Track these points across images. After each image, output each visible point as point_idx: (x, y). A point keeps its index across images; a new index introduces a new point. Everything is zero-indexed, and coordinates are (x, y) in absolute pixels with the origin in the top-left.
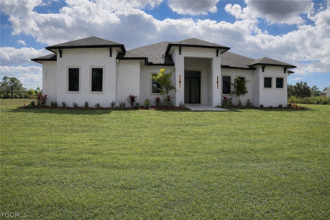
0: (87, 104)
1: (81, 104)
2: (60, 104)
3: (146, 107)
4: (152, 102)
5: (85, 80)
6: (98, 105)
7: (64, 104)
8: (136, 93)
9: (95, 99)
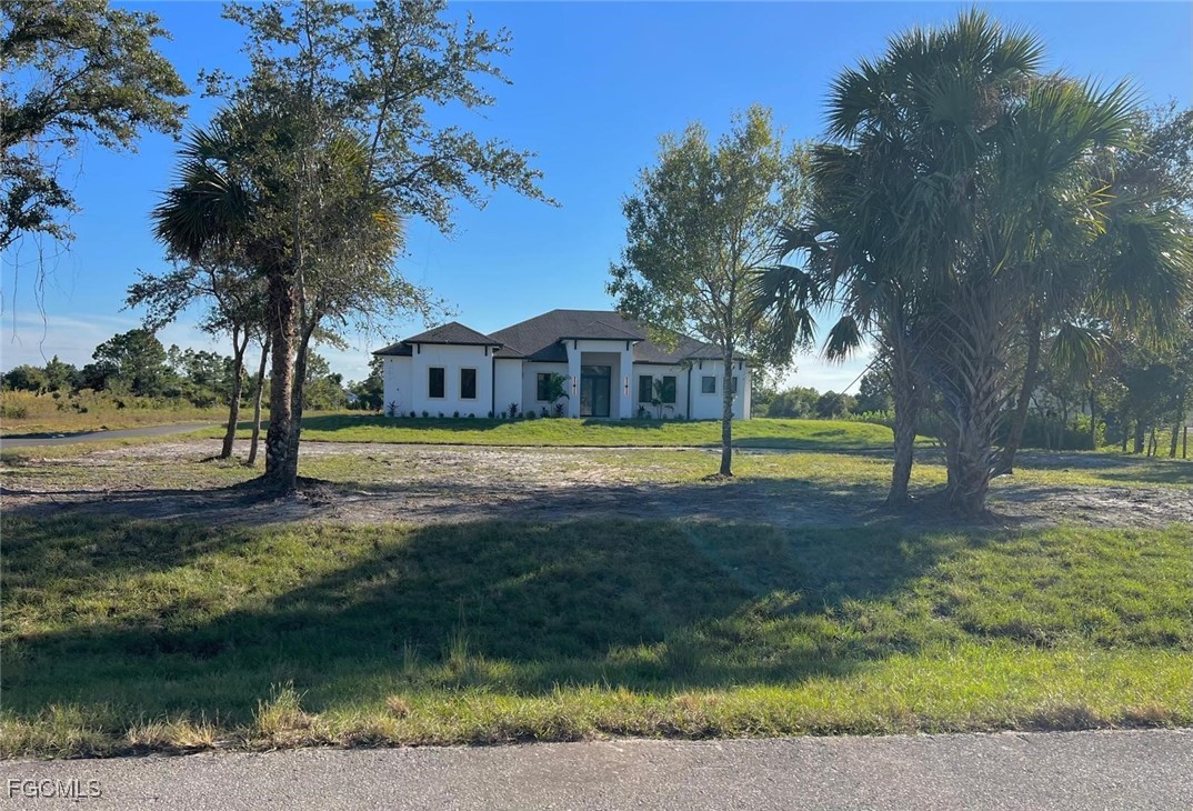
0: (456, 414)
1: (449, 414)
2: (419, 414)
3: (532, 416)
4: (538, 411)
5: (453, 383)
6: (472, 415)
7: (425, 414)
8: (518, 400)
9: (467, 407)
